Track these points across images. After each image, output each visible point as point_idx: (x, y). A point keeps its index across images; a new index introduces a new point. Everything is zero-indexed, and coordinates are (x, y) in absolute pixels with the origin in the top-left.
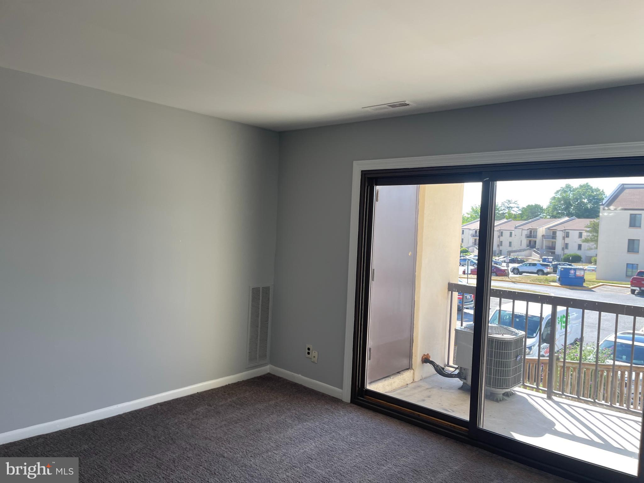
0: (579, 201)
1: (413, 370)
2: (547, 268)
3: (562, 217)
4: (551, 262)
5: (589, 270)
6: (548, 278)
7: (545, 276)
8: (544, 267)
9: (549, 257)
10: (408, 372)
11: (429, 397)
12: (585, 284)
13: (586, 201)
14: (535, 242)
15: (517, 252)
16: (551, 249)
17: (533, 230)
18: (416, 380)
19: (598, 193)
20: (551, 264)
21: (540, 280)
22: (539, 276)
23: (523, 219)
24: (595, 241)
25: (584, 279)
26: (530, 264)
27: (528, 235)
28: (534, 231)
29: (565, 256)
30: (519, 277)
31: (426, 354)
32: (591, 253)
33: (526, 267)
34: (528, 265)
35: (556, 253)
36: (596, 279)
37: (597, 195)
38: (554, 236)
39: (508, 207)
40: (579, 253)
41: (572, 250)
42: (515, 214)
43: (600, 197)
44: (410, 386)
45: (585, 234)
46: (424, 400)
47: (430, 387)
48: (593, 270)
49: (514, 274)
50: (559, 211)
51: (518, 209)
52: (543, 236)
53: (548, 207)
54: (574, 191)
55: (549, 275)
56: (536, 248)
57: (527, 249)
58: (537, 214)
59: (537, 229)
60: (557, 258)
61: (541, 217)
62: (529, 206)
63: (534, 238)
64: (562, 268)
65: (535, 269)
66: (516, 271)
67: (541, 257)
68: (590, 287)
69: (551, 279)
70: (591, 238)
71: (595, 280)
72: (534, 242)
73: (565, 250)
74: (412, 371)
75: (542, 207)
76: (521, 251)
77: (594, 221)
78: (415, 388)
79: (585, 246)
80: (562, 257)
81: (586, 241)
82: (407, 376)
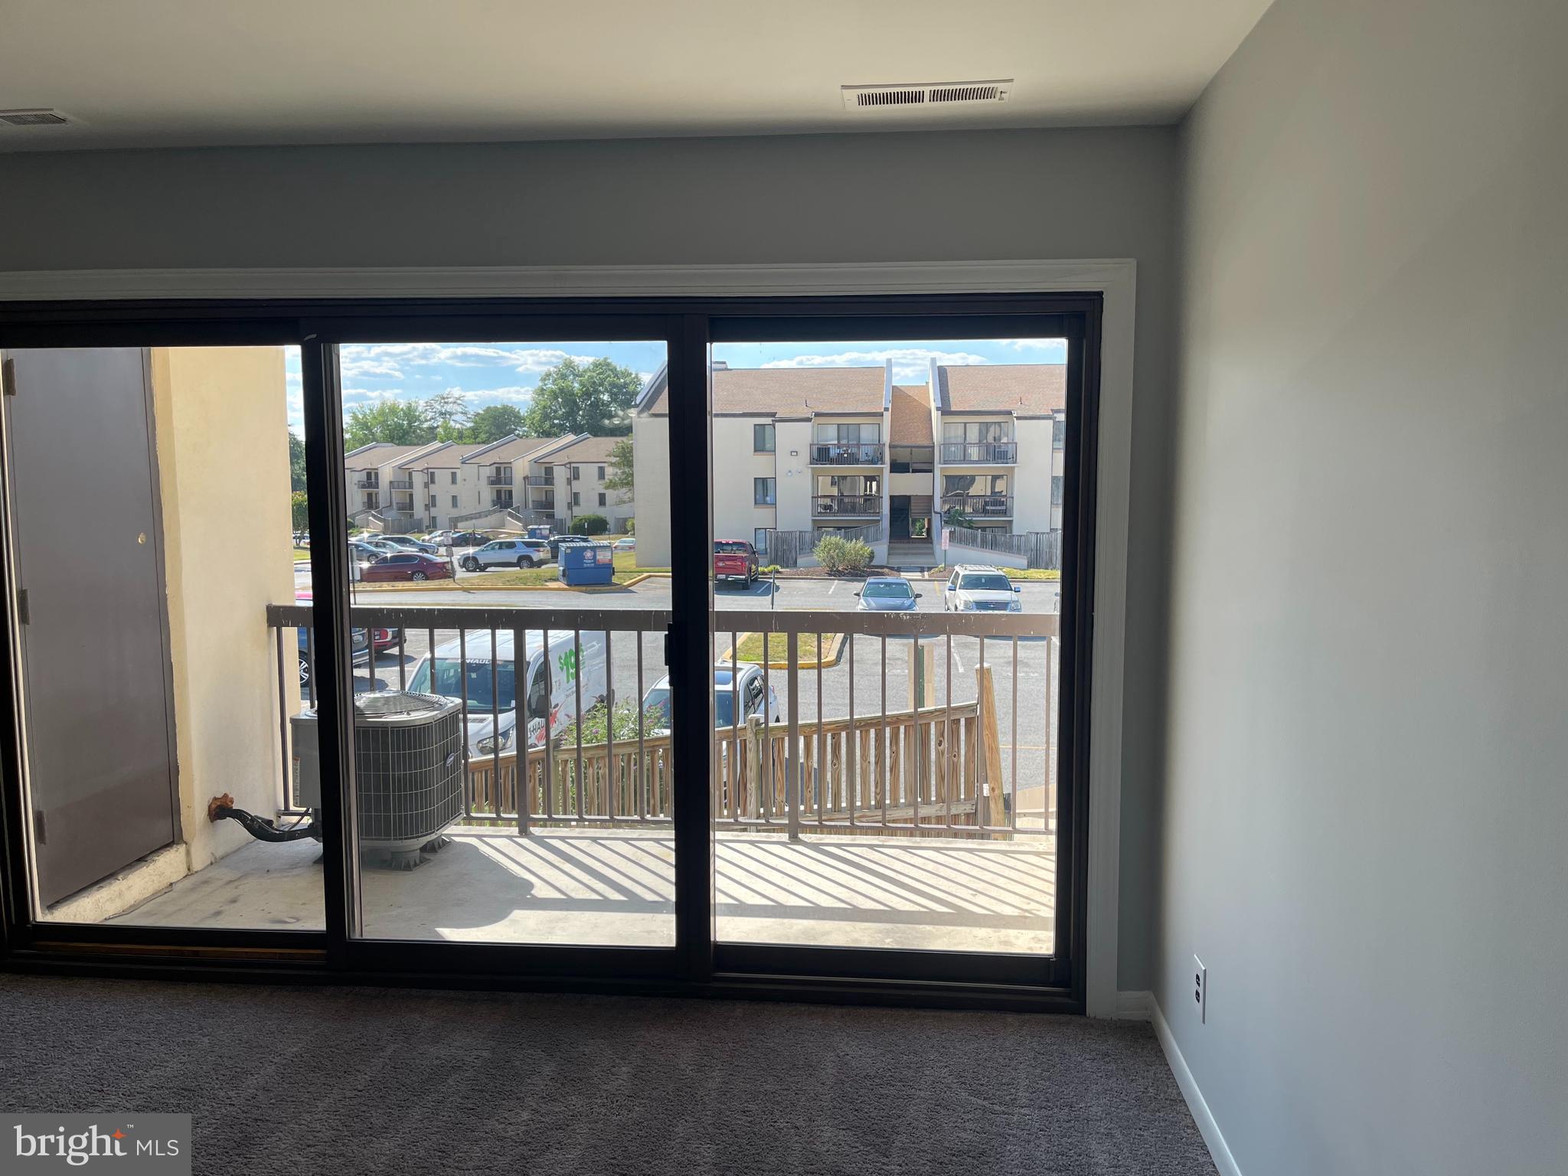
0: (593, 399)
1: (184, 845)
2: (539, 551)
3: (562, 434)
4: (546, 537)
5: (623, 549)
6: (542, 574)
7: (535, 570)
8: (531, 549)
9: (542, 527)
10: (171, 851)
11: (234, 901)
12: (616, 579)
13: (606, 397)
14: (510, 492)
15: (472, 518)
16: (546, 506)
17: (502, 466)
18: (197, 865)
19: (628, 380)
20: (546, 541)
21: (524, 580)
22: (521, 570)
23: (479, 440)
24: (627, 484)
25: (614, 568)
26: (501, 545)
27: (493, 479)
28: (505, 468)
29: (576, 520)
30: (480, 576)
31: (219, 796)
32: (623, 511)
33: (492, 552)
34: (497, 547)
35: (556, 517)
36: (637, 567)
37: (625, 385)
38: (550, 478)
39: (441, 414)
40: (602, 513)
41: (588, 509)
42: (458, 429)
43: (631, 388)
44: (177, 887)
45: (609, 471)
46: (218, 913)
47: (239, 876)
48: (630, 548)
49: (468, 571)
50: (556, 421)
51: (465, 418)
52: (525, 478)
53: (533, 412)
54: (581, 376)
55: (543, 567)
56: (514, 506)
57: (494, 512)
58: (508, 428)
59: (510, 463)
60: (558, 527)
61: (518, 435)
62: (489, 408)
63: (505, 484)
64: (568, 548)
65: (512, 556)
66: (470, 564)
67: (525, 527)
68: (625, 584)
69: (547, 575)
70: (620, 479)
71: (634, 568)
72: (507, 493)
73: (573, 508)
74: (182, 848)
75: (519, 413)
76: (480, 517)
77: (623, 442)
78: (193, 889)
79: (611, 495)
80: (569, 524)
81: (612, 485)
82: (168, 865)
